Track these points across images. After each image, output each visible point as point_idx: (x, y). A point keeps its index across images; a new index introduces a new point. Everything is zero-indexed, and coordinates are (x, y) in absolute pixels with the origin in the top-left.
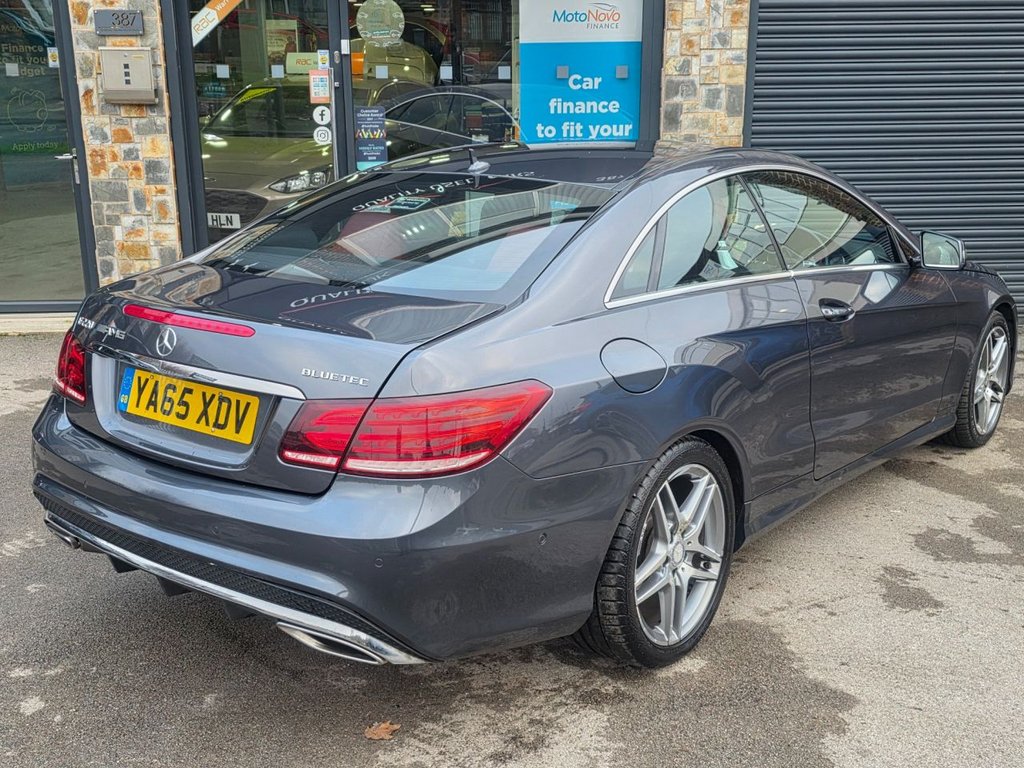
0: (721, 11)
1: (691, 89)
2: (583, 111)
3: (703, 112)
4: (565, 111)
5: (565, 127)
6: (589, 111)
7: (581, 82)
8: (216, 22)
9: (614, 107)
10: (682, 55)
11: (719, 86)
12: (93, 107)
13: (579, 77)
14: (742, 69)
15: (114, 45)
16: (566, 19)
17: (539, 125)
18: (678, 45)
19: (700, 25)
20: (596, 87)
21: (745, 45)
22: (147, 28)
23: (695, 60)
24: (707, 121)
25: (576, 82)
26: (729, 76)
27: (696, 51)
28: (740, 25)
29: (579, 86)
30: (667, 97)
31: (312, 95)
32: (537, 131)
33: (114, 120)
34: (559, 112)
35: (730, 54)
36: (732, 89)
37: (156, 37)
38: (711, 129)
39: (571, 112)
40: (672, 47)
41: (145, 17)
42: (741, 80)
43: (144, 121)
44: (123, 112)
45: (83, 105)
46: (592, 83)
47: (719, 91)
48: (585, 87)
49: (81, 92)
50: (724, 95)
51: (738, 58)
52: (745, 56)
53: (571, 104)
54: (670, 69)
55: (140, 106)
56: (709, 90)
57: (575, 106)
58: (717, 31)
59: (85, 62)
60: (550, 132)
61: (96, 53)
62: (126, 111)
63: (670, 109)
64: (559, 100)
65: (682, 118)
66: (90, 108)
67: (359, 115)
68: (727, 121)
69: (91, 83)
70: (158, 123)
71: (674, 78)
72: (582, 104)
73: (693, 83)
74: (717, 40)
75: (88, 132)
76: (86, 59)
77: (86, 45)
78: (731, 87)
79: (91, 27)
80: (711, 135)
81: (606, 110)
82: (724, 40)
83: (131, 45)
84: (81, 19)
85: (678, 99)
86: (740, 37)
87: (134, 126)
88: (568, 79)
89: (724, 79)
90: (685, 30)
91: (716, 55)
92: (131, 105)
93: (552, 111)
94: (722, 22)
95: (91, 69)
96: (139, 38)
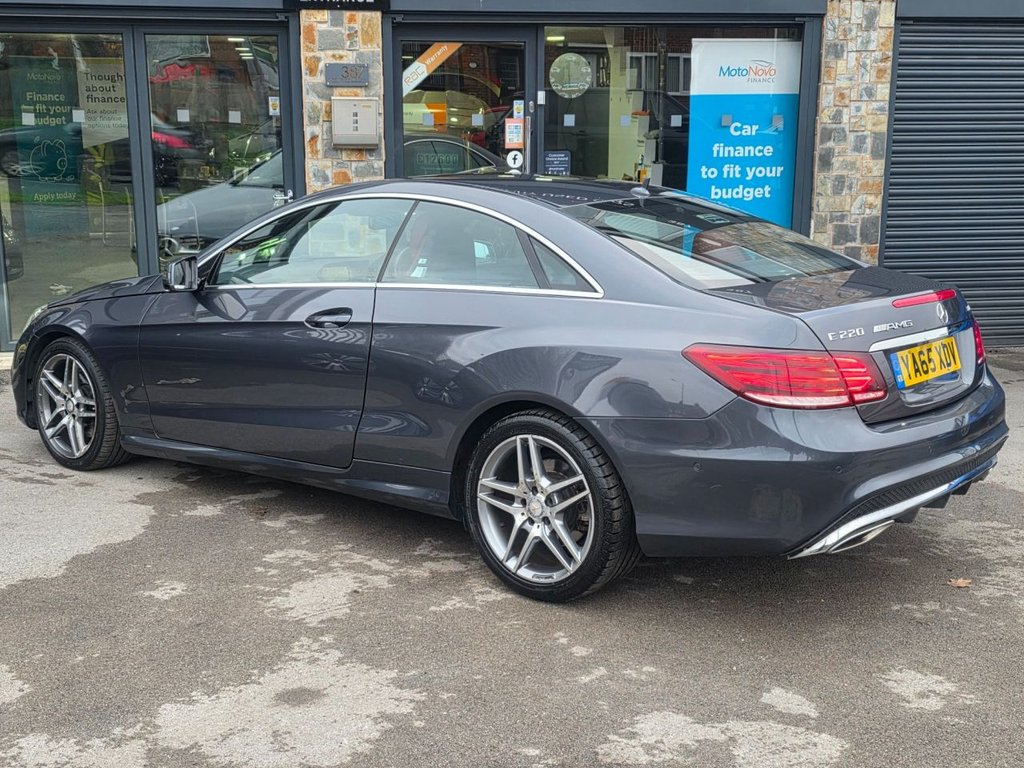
0: (869, 68)
1: (842, 136)
2: (741, 155)
3: (851, 156)
4: (726, 155)
5: (726, 169)
6: (746, 155)
7: (741, 129)
8: (425, 75)
9: (768, 151)
10: (835, 106)
11: (865, 133)
12: (317, 152)
13: (739, 125)
14: (884, 118)
15: (341, 96)
16: (730, 74)
17: (704, 167)
18: (831, 97)
19: (851, 80)
20: (754, 133)
21: (887, 98)
22: (371, 80)
23: (845, 110)
24: (854, 163)
25: (736, 129)
26: (874, 125)
27: (847, 102)
28: (884, 80)
29: (739, 133)
30: (822, 142)
31: (507, 141)
32: (701, 173)
33: (335, 163)
34: (721, 155)
35: (875, 105)
36: (876, 136)
37: (379, 88)
38: (858, 170)
39: (732, 155)
40: (827, 100)
41: (370, 71)
42: (883, 128)
43: (362, 164)
44: (344, 156)
45: (308, 150)
46: (750, 130)
47: (865, 137)
48: (744, 134)
49: (308, 137)
50: (869, 141)
51: (881, 109)
52: (887, 106)
53: (731, 149)
54: (824, 118)
55: (360, 150)
56: (857, 136)
57: (735, 150)
58: (865, 86)
59: (313, 111)
60: (713, 173)
61: (325, 102)
62: (348, 155)
63: (824, 152)
64: (722, 145)
65: (834, 160)
66: (315, 152)
67: (547, 159)
68: (872, 163)
69: (317, 130)
70: (376, 166)
71: (829, 127)
72: (741, 148)
73: (843, 130)
74: (864, 92)
75: (311, 175)
76: (314, 108)
77: (315, 95)
78: (875, 133)
79: (320, 79)
80: (858, 176)
81: (761, 154)
82: (870, 93)
83: (356, 95)
84: (312, 71)
85: (830, 144)
86: (883, 91)
87: (353, 169)
88: (729, 127)
89: (869, 127)
90: (838, 84)
91: (863, 106)
92: (353, 150)
93: (715, 155)
94: (869, 78)
95: (318, 117)
96: (363, 89)
